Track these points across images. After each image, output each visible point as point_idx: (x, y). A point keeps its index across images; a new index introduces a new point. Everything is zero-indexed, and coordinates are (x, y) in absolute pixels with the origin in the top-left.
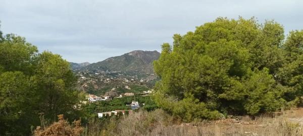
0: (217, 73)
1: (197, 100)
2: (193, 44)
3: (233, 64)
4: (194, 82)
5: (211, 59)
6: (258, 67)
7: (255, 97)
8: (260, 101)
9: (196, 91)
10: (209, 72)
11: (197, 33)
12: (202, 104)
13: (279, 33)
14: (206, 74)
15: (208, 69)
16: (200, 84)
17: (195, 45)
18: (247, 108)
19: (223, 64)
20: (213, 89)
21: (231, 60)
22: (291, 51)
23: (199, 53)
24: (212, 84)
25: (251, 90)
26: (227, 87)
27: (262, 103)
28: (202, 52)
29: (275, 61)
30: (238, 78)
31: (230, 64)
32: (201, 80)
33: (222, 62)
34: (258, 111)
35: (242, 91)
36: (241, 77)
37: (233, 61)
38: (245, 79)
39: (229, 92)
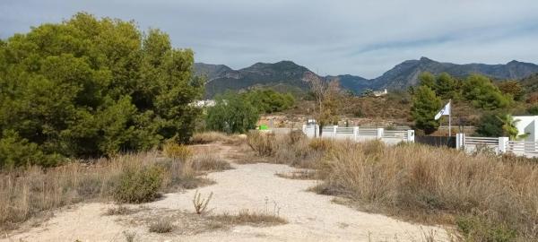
0: (55, 101)
1: (25, 140)
2: (20, 55)
3: (82, 89)
4: (20, 113)
5: (47, 81)
7: (114, 133)
8: (119, 138)
9: (23, 127)
10: (44, 99)
11: (30, 38)
12: (33, 145)
13: (165, 49)
14: (39, 103)
15: (42, 95)
16: (29, 117)
17: (25, 57)
18: (103, 148)
19: (67, 88)
20: (51, 122)
21: (79, 84)
22: (170, 74)
23: (29, 71)
24: (49, 116)
25: (109, 124)
26: (73, 120)
27: (122, 140)
28: (34, 68)
29: (152, 87)
30: (91, 109)
31: (76, 89)
32: (33, 111)
33: (64, 85)
35: (93, 126)
36: (95, 109)
37: (82, 85)
38: (102, 110)
39: (74, 128)
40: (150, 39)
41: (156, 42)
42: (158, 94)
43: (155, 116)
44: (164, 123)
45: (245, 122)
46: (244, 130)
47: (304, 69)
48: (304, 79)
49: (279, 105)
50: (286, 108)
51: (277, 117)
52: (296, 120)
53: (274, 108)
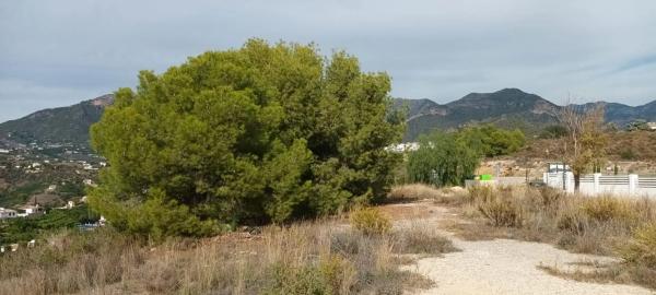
0: (209, 148)
1: (174, 201)
2: (172, 92)
3: (243, 132)
4: (168, 167)
5: (200, 124)
6: (309, 136)
7: (284, 190)
8: (292, 197)
9: (171, 184)
10: (195, 147)
11: (185, 70)
12: (184, 209)
13: (353, 75)
14: (191, 152)
15: (194, 141)
16: (181, 171)
17: (177, 93)
18: (270, 212)
19: (224, 131)
20: (206, 176)
21: (240, 124)
22: (360, 109)
23: (181, 111)
24: (202, 170)
25: (278, 179)
26: (230, 173)
27: (296, 200)
28: (186, 108)
29: (336, 126)
30: (256, 157)
31: (234, 132)
32: (184, 163)
33: (221, 128)
34: (287, 214)
35: (257, 181)
36: (261, 158)
37: (243, 126)
38: (270, 159)
39: (233, 184)
40: (334, 65)
41: (341, 68)
42: (344, 136)
43: (340, 166)
44: (351, 174)
45: (460, 169)
46: (458, 181)
47: (535, 98)
48: (535, 112)
49: (503, 146)
50: (514, 150)
51: (502, 162)
52: (531, 166)
53: (498, 150)
